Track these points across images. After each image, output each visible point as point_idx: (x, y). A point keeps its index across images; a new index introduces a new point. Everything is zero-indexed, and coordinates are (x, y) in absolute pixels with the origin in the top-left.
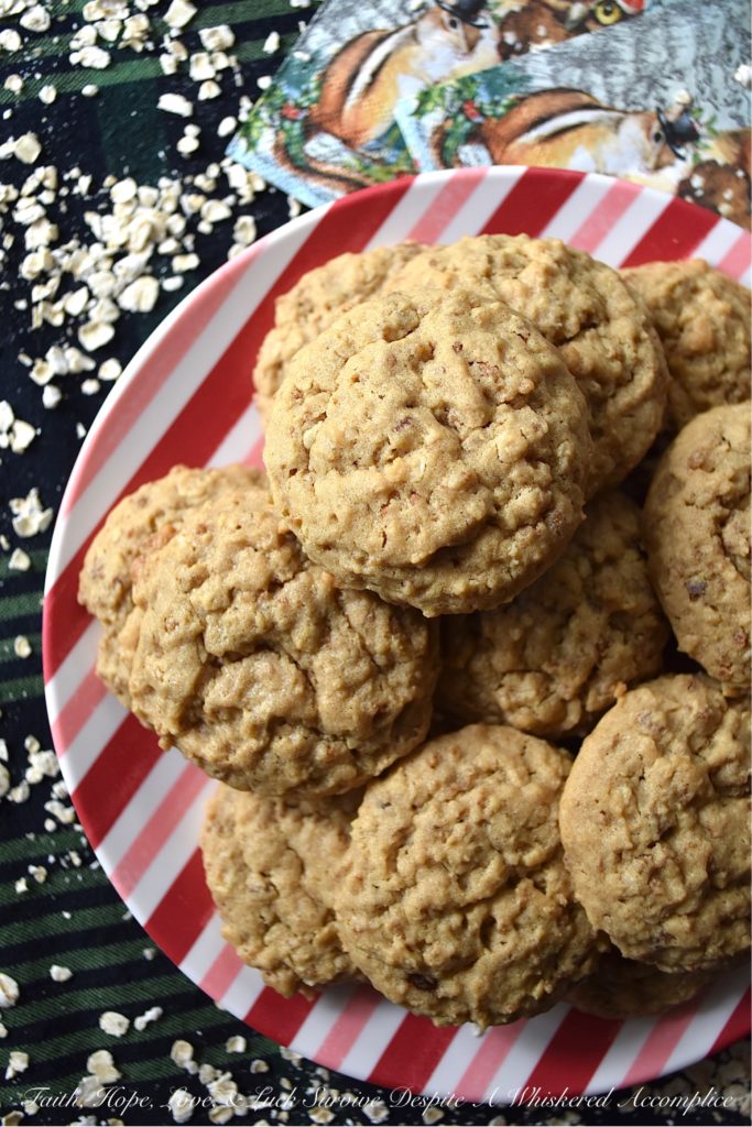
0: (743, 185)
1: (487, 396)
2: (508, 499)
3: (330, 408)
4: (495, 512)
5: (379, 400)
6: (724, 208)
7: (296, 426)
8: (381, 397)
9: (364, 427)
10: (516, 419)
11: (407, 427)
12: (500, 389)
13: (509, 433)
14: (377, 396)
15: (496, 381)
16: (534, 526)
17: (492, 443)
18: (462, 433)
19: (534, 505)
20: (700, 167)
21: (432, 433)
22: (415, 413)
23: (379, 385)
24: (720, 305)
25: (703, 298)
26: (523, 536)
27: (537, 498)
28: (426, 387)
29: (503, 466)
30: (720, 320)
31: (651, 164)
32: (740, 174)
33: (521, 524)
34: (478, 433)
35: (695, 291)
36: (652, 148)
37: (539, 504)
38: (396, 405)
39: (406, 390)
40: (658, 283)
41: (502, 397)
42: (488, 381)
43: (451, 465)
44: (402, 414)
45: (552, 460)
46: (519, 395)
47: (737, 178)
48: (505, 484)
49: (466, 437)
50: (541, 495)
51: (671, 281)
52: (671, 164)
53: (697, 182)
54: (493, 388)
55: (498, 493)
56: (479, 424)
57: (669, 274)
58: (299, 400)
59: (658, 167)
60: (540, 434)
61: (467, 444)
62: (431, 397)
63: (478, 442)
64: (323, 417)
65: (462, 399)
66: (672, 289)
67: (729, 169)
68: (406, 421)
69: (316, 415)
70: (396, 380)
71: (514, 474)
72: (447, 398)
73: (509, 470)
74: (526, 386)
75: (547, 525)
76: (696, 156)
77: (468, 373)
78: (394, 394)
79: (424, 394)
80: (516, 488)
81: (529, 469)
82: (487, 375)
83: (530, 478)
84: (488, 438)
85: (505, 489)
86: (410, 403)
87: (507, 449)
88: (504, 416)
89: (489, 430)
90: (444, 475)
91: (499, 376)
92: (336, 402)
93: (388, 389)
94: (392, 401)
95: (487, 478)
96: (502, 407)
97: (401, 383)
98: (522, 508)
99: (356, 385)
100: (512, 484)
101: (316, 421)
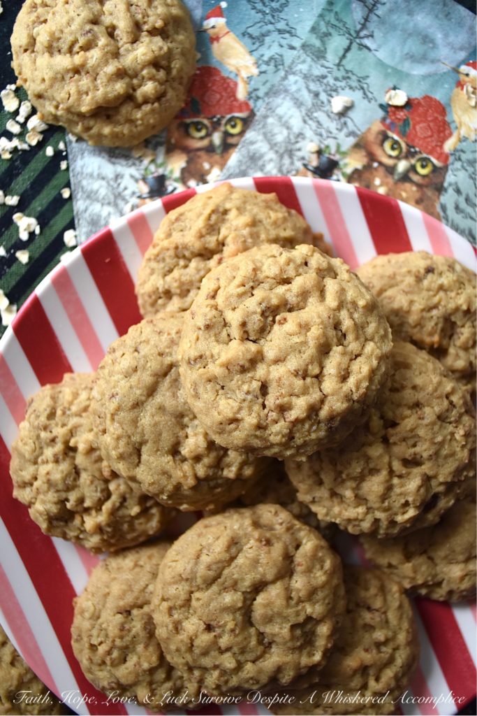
1: (137, 26)
2: (140, 86)
3: (49, 17)
4: (131, 91)
5: (77, 16)
7: (30, 24)
8: (78, 15)
9: (66, 31)
10: (151, 42)
11: (89, 35)
12: (145, 23)
13: (144, 50)
14: (76, 14)
15: (143, 18)
16: (153, 104)
17: (135, 53)
18: (120, 44)
19: (153, 92)
21: (103, 41)
22: (96, 28)
23: (78, 8)
26: (147, 108)
27: (155, 88)
28: (104, 14)
29: (139, 67)
33: (146, 102)
34: (128, 46)
37: (156, 91)
38: (85, 21)
39: (93, 14)
41: (146, 27)
42: (139, 17)
43: (110, 61)
44: (88, 27)
45: (168, 70)
46: (155, 28)
48: (140, 78)
49: (122, 46)
50: (158, 87)
54: (141, 22)
55: (135, 81)
56: (130, 40)
58: (34, 9)
60: (162, 52)
61: (122, 51)
62: (107, 20)
63: (128, 51)
64: (45, 21)
65: (123, 25)
68: (89, 31)
69: (42, 19)
70: (88, 7)
71: (145, 72)
72: (115, 22)
73: (142, 69)
74: (159, 24)
75: (160, 105)
77: (128, 10)
78: (85, 14)
79: (103, 18)
80: (145, 80)
81: (154, 71)
82: (139, 13)
83: (154, 76)
84: (134, 50)
85: (139, 80)
86: (95, 21)
87: (142, 57)
88: (145, 38)
89: (135, 45)
90: (106, 66)
91: (145, 15)
92: (54, 14)
93: (83, 11)
94: (84, 19)
95: (130, 72)
96: (145, 33)
97: (91, 9)
98: (147, 92)
99: (66, 6)
100: (143, 78)
101: (42, 23)
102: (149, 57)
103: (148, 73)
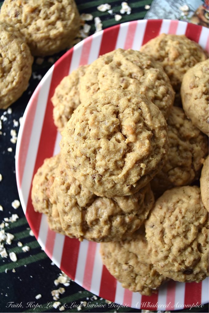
1: (141, 68)
2: (157, 91)
3: (100, 86)
4: (156, 95)
7: (92, 94)
8: (114, 77)
9: (113, 85)
10: (150, 71)
11: (124, 81)
12: (143, 65)
13: (150, 75)
14: (112, 77)
15: (141, 63)
16: (166, 96)
17: (148, 78)
18: (138, 78)
19: (165, 90)
21: (131, 81)
22: (125, 78)
23: (111, 74)
24: (175, 42)
25: (169, 43)
26: (166, 98)
28: (123, 71)
29: (153, 82)
30: (178, 46)
33: (164, 96)
34: (143, 77)
35: (166, 42)
37: (166, 89)
38: (118, 77)
39: (119, 73)
40: (155, 44)
41: (144, 67)
42: (139, 64)
43: (140, 86)
44: (121, 79)
45: (163, 79)
46: (148, 65)
48: (155, 87)
49: (140, 79)
50: (165, 87)
51: (158, 42)
54: (141, 65)
56: (142, 75)
57: (156, 41)
58: (89, 89)
60: (158, 72)
61: (141, 81)
62: (127, 73)
63: (144, 79)
64: (99, 89)
65: (135, 70)
66: (160, 44)
69: (97, 89)
70: (115, 72)
72: (131, 71)
73: (155, 83)
74: (149, 62)
75: (169, 95)
77: (133, 64)
78: (116, 75)
79: (124, 73)
80: (158, 87)
81: (159, 81)
83: (161, 83)
84: (146, 77)
85: (156, 89)
86: (122, 76)
87: (152, 78)
88: (147, 71)
89: (145, 75)
90: (140, 89)
92: (101, 84)
93: (114, 74)
95: (151, 87)
96: (145, 69)
97: (117, 72)
98: (162, 92)
99: (105, 77)
100: (157, 87)
101: (97, 91)
102: (155, 76)
103: (158, 83)
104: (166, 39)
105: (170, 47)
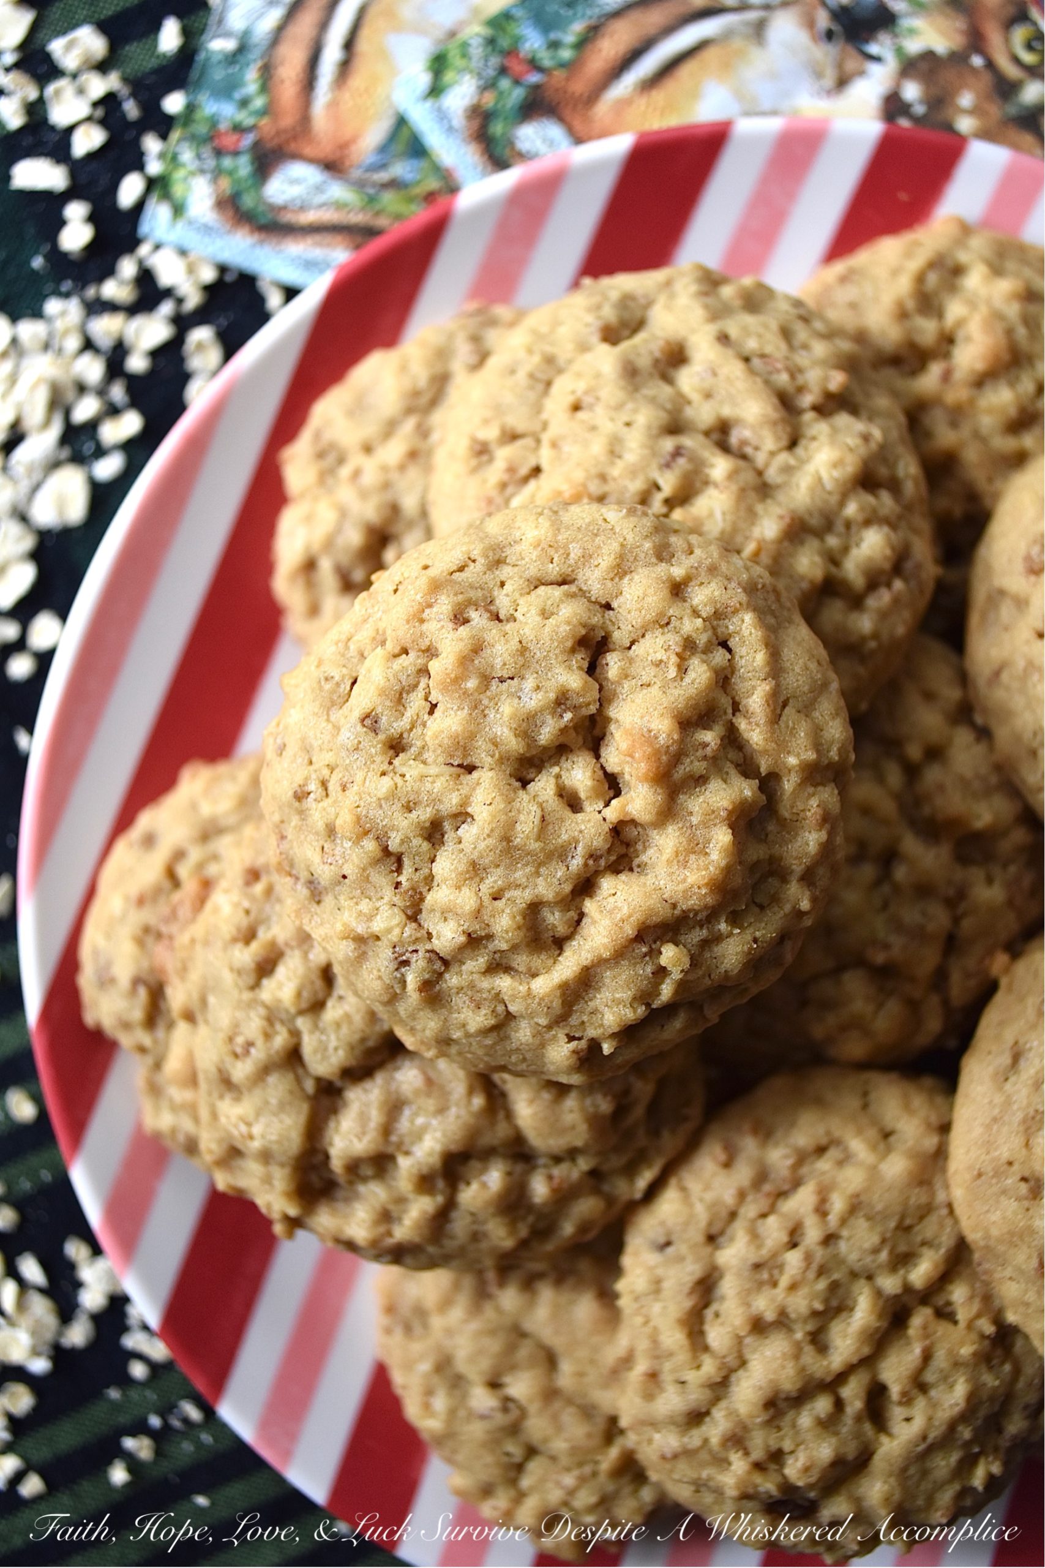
0: (987, 78)
1: (786, 402)
2: (846, 550)
3: (545, 456)
5: (626, 429)
6: (965, 124)
7: (494, 493)
8: (628, 424)
9: (616, 471)
10: (835, 431)
11: (681, 461)
12: (800, 390)
13: (829, 456)
14: (620, 424)
15: (793, 376)
16: (889, 585)
17: (810, 468)
18: (761, 461)
19: (888, 552)
20: (910, 67)
21: (720, 467)
22: (688, 441)
23: (619, 407)
24: (1005, 287)
25: (975, 280)
26: (882, 599)
27: (888, 540)
28: (689, 403)
29: (834, 499)
30: (1013, 310)
31: (829, 81)
32: (977, 61)
33: (873, 585)
34: (784, 457)
35: (958, 271)
36: (825, 54)
37: (893, 549)
38: (655, 432)
39: (665, 409)
40: (895, 272)
41: (807, 400)
42: (783, 378)
43: (759, 508)
44: (668, 444)
45: (894, 486)
46: (829, 396)
47: (974, 70)
48: (840, 527)
49: (767, 465)
50: (893, 535)
51: (915, 265)
52: (861, 73)
53: (912, 91)
54: (791, 389)
55: (832, 541)
56: (785, 442)
57: (908, 254)
58: (485, 458)
59: (842, 82)
60: (873, 446)
61: (772, 475)
62: (703, 414)
63: (788, 469)
64: (537, 471)
65: (751, 410)
66: (920, 278)
67: (958, 59)
68: (677, 452)
69: (524, 471)
70: (645, 397)
71: (851, 509)
72: (727, 411)
73: (842, 504)
74: (837, 380)
75: (906, 580)
76: (899, 51)
77: (752, 372)
78: (645, 417)
79: (689, 412)
80: (854, 529)
81: (870, 499)
82: (778, 371)
83: (874, 511)
84: (803, 462)
85: (839, 535)
86: (675, 427)
87: (836, 474)
88: (818, 428)
89: (799, 450)
90: (753, 524)
91: (794, 372)
92: (554, 445)
93: (635, 411)
94: (649, 428)
95: (815, 522)
96: (809, 416)
97: (653, 400)
98: (870, 559)
99: (581, 415)
100: (848, 525)
101: (526, 480)
102: (851, 467)
103: (862, 509)
104: (963, 257)
105: (972, 304)
